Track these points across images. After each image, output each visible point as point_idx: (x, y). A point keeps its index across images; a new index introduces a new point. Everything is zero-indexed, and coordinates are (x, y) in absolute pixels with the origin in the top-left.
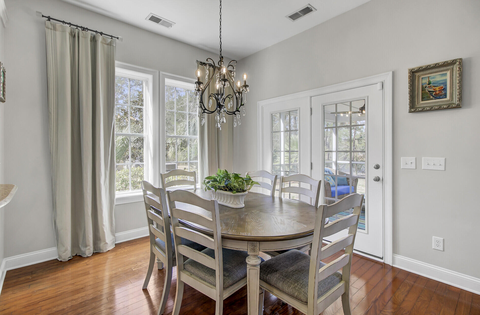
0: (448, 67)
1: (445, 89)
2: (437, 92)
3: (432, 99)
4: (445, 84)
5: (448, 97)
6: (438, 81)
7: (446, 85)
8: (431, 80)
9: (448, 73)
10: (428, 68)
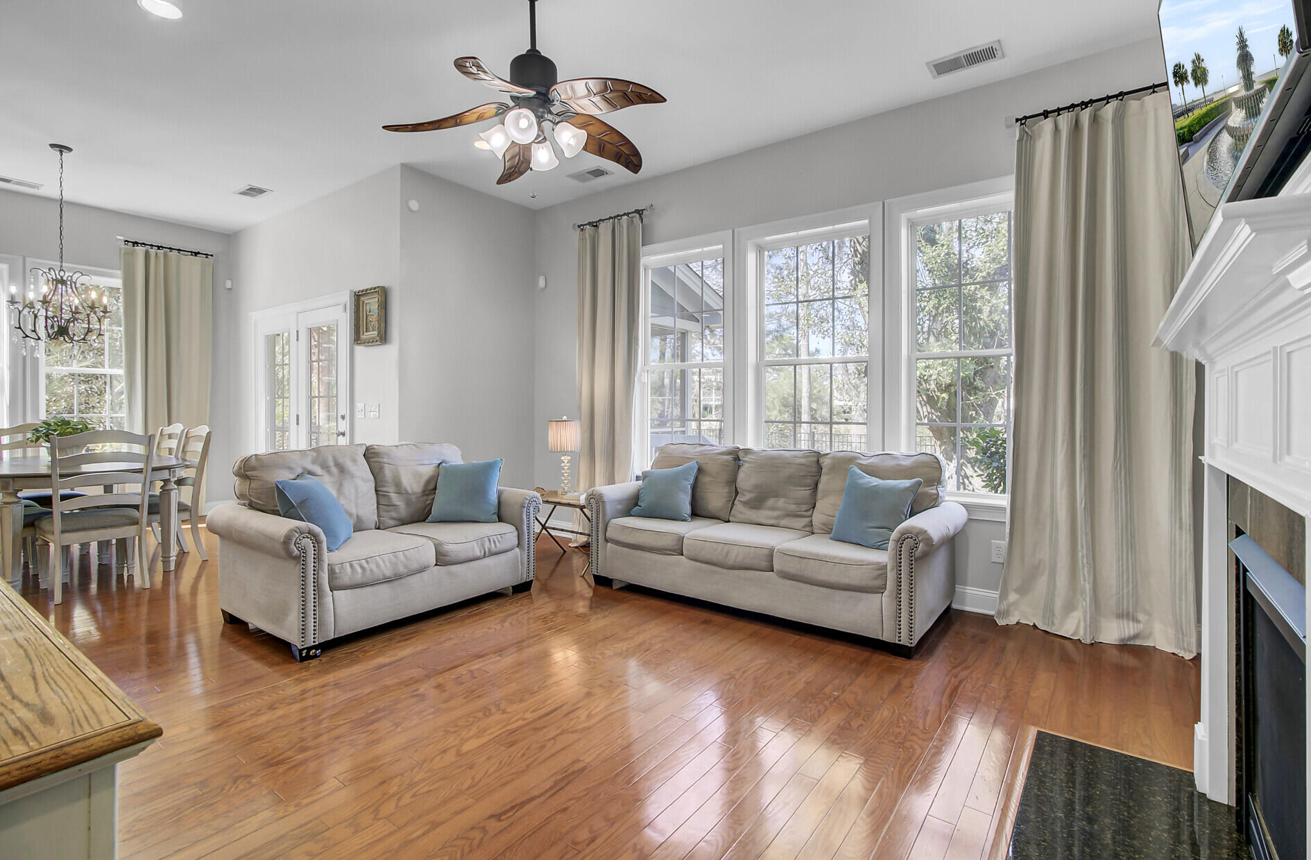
2: (374, 323)
3: (371, 331)
6: (374, 310)
8: (371, 307)
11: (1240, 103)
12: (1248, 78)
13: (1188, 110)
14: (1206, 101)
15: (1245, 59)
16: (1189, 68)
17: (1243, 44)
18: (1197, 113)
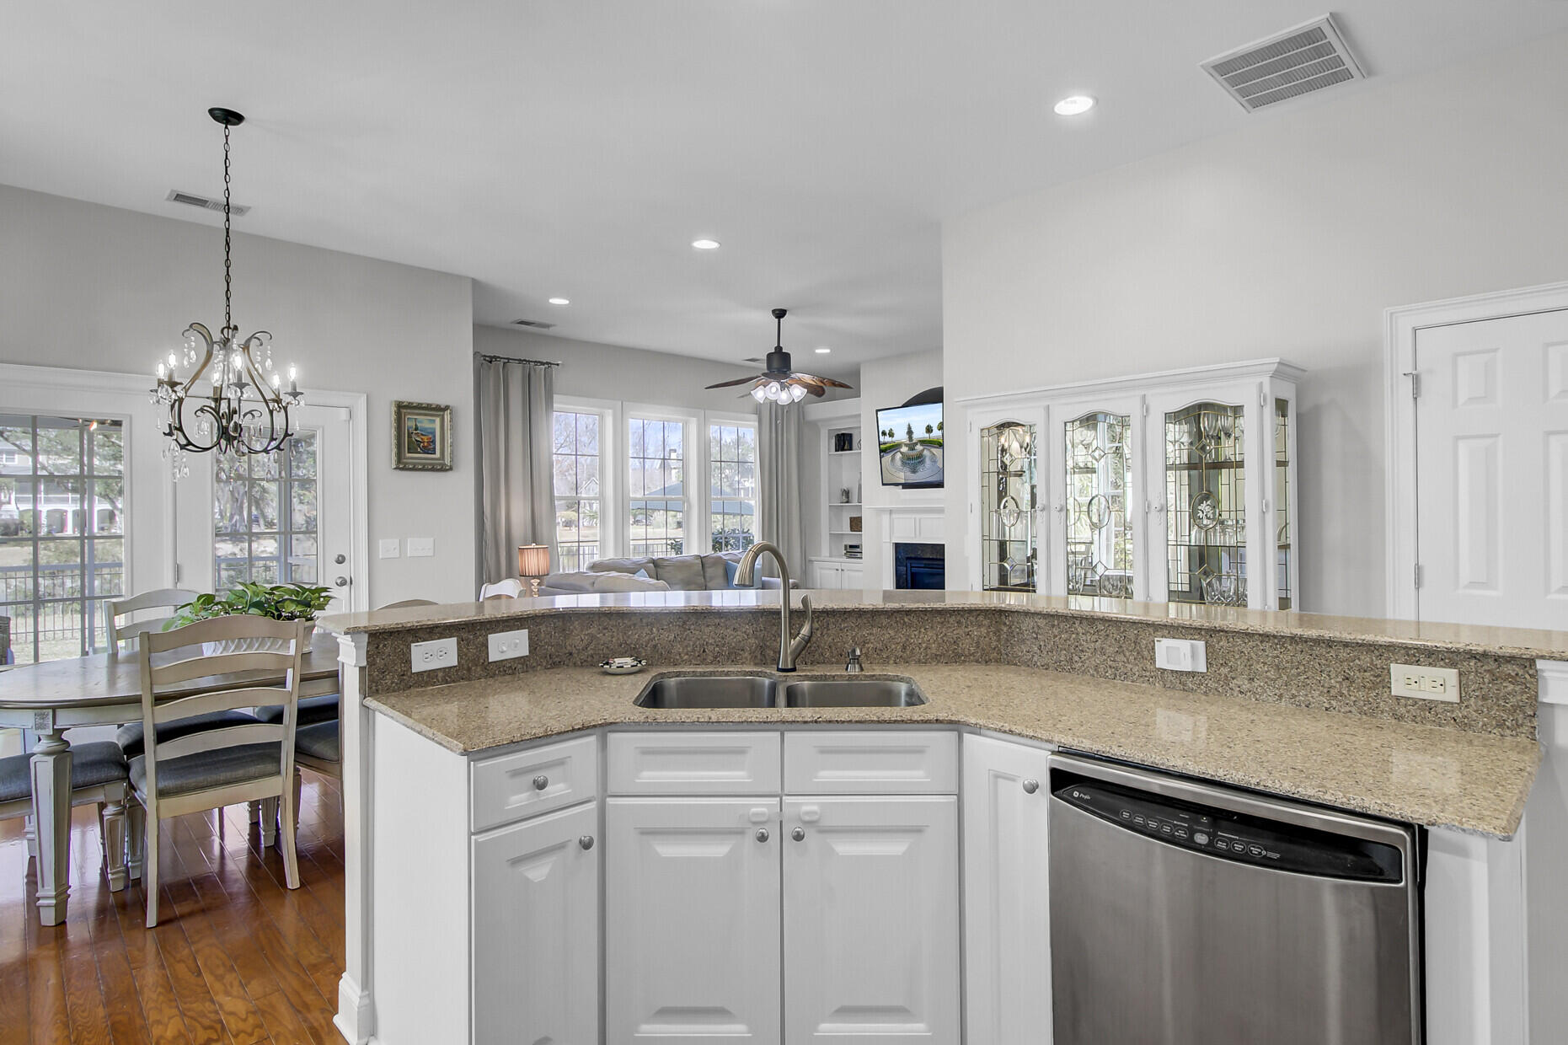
0: (439, 413)
1: (434, 442)
2: (426, 444)
3: (419, 453)
4: (433, 433)
5: (438, 455)
6: (426, 429)
7: (435, 436)
8: (419, 425)
9: (438, 420)
10: (419, 407)
11: (906, 445)
12: (910, 438)
13: (885, 443)
14: (892, 442)
15: (910, 432)
16: (888, 432)
17: (909, 428)
18: (888, 445)
